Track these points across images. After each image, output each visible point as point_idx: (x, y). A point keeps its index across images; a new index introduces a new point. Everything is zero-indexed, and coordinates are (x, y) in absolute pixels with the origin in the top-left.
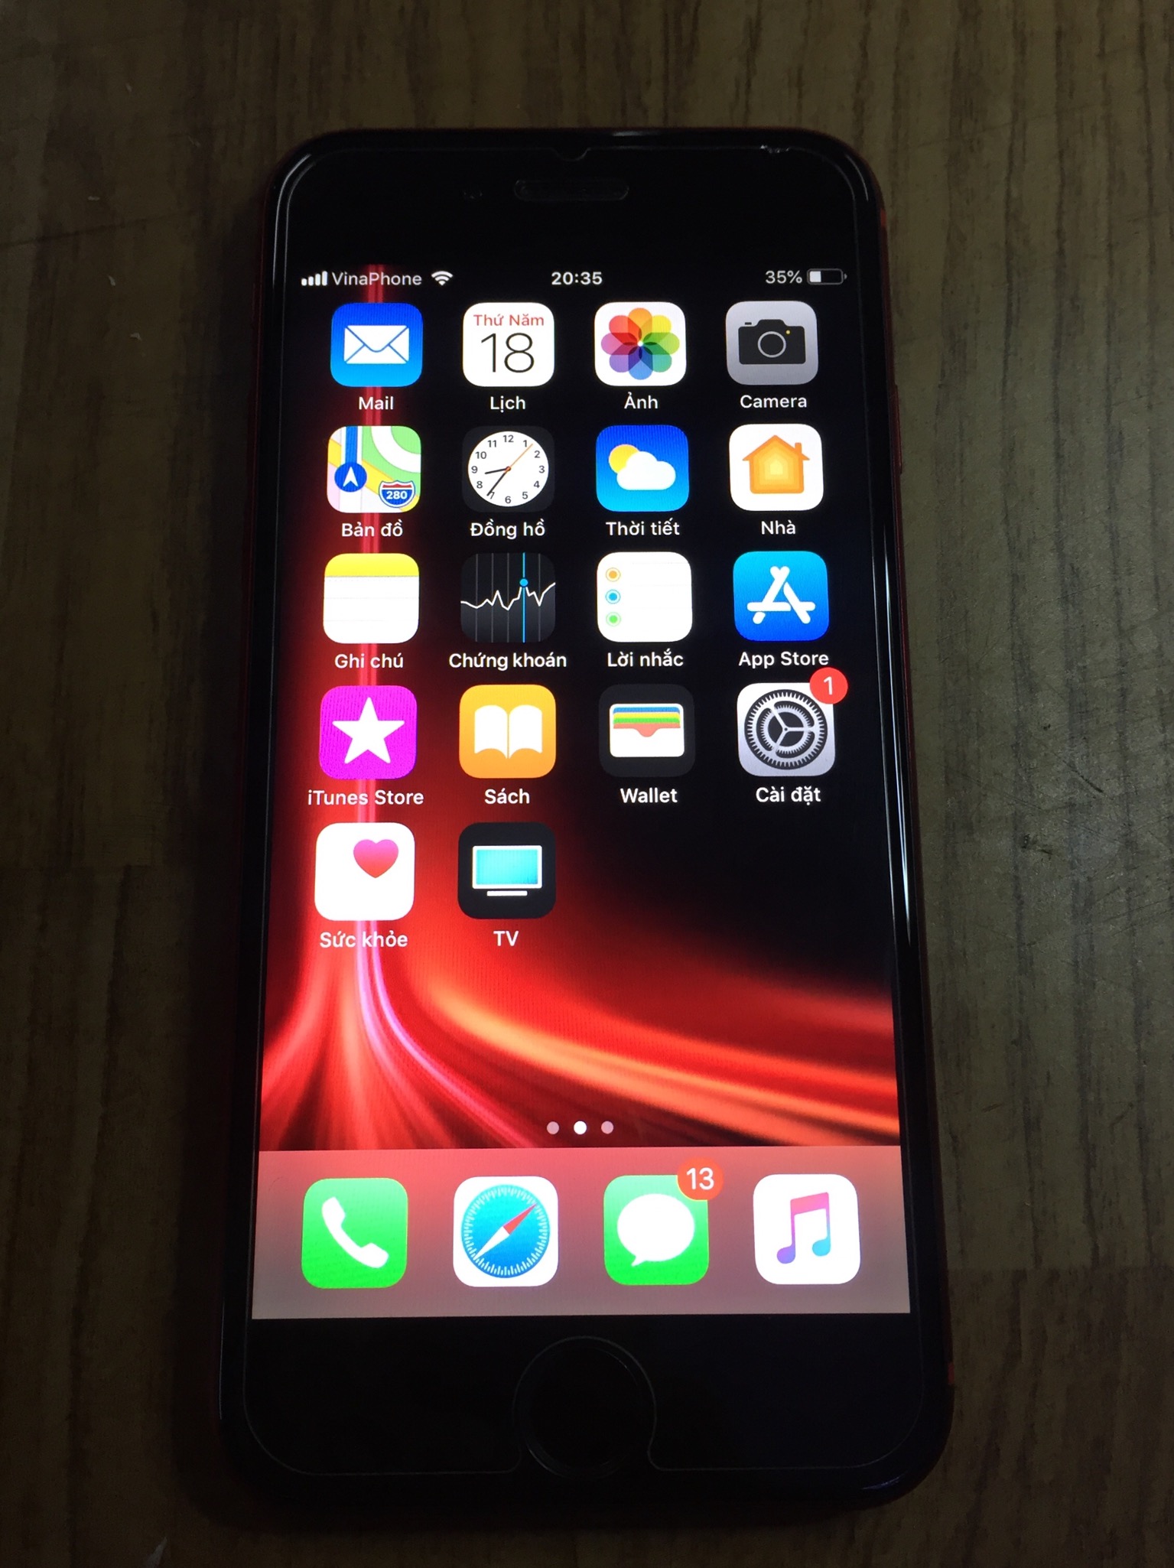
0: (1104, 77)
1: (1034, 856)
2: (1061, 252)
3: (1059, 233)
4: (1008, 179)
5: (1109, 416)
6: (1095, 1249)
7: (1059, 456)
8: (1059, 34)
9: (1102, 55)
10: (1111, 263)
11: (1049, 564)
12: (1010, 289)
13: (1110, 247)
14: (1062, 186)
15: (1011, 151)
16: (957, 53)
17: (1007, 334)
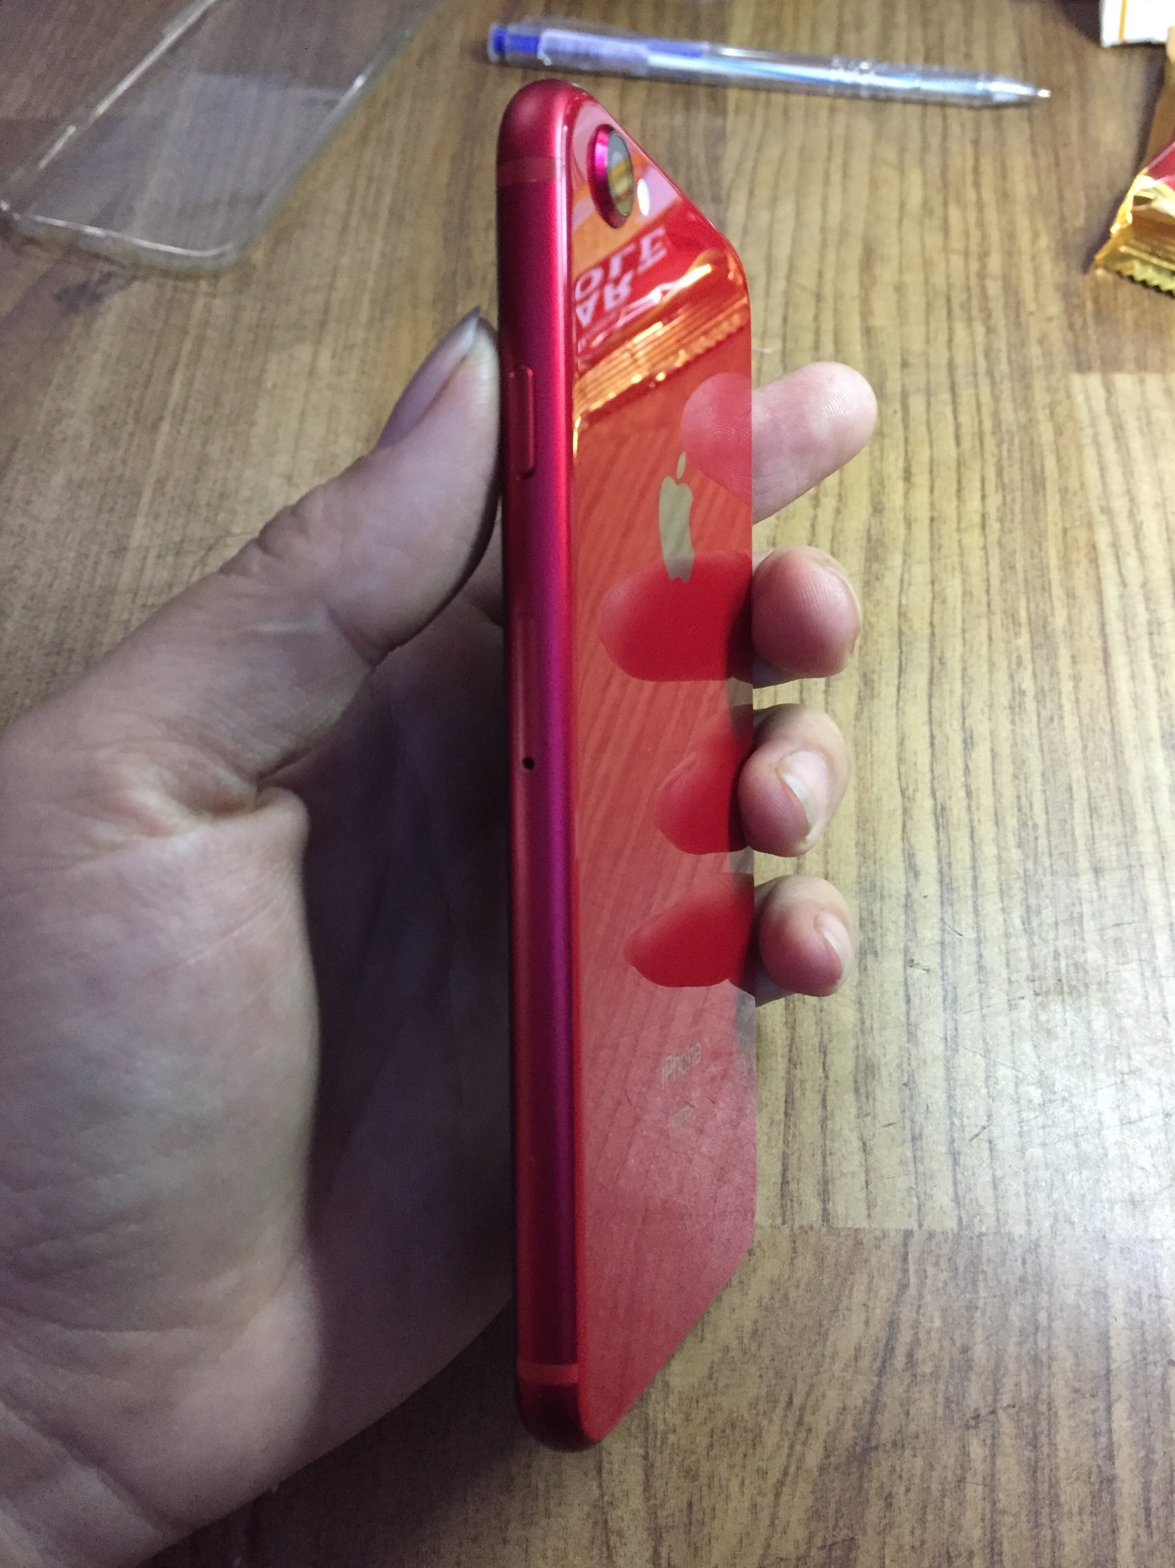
0: (960, 541)
1: (917, 973)
2: (933, 634)
3: (931, 624)
4: (900, 595)
5: (964, 723)
6: (960, 1218)
7: (932, 744)
8: (932, 519)
9: (958, 530)
10: (964, 639)
11: (928, 804)
12: (901, 653)
13: (964, 631)
14: (934, 599)
15: (902, 580)
16: (869, 530)
17: (900, 676)
